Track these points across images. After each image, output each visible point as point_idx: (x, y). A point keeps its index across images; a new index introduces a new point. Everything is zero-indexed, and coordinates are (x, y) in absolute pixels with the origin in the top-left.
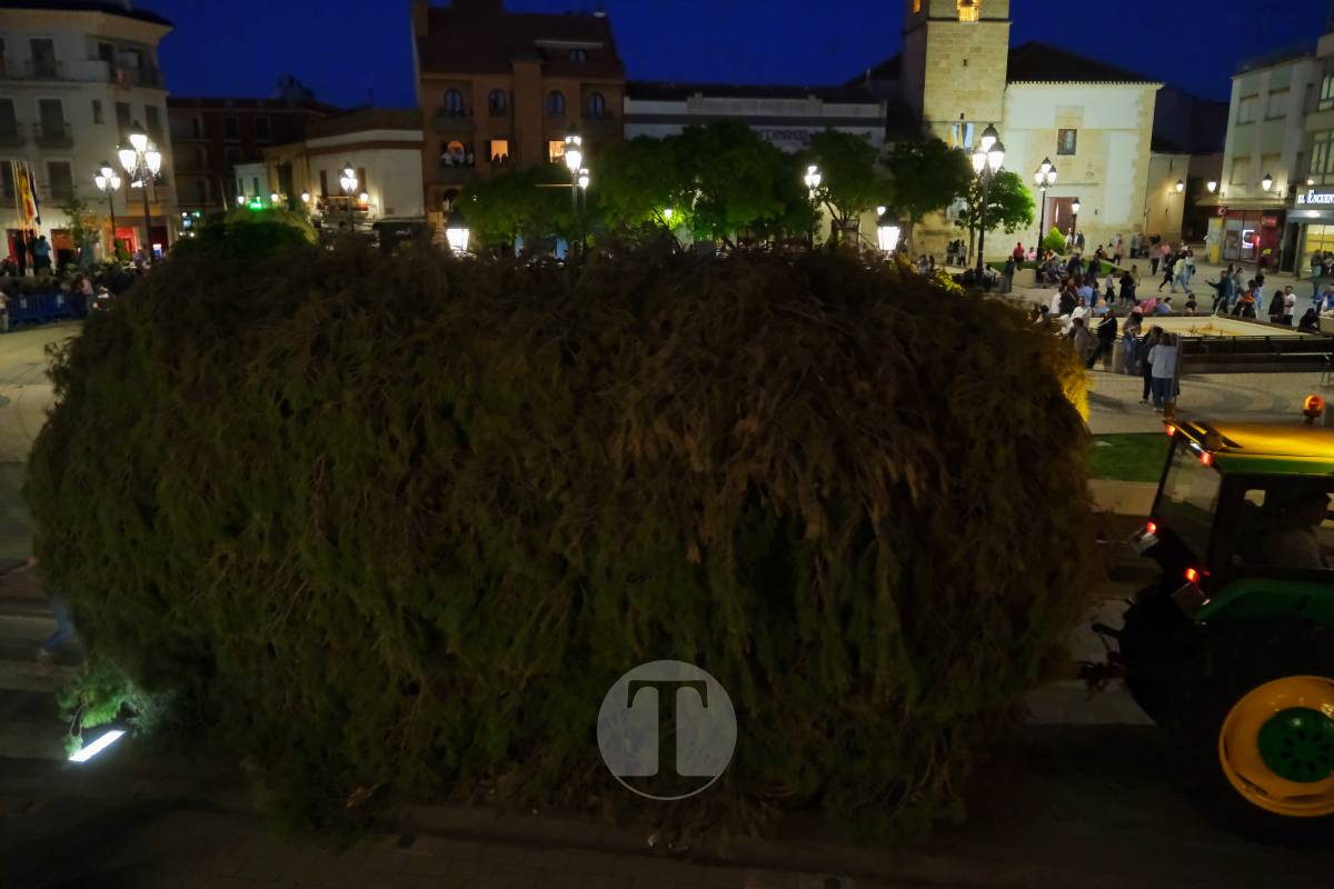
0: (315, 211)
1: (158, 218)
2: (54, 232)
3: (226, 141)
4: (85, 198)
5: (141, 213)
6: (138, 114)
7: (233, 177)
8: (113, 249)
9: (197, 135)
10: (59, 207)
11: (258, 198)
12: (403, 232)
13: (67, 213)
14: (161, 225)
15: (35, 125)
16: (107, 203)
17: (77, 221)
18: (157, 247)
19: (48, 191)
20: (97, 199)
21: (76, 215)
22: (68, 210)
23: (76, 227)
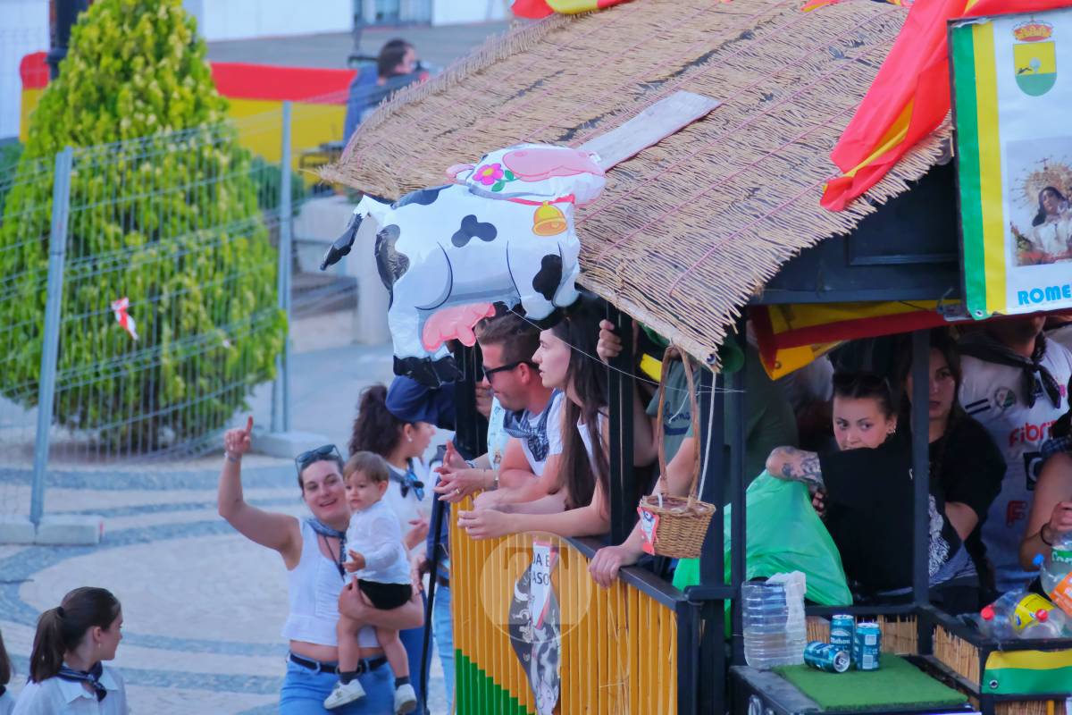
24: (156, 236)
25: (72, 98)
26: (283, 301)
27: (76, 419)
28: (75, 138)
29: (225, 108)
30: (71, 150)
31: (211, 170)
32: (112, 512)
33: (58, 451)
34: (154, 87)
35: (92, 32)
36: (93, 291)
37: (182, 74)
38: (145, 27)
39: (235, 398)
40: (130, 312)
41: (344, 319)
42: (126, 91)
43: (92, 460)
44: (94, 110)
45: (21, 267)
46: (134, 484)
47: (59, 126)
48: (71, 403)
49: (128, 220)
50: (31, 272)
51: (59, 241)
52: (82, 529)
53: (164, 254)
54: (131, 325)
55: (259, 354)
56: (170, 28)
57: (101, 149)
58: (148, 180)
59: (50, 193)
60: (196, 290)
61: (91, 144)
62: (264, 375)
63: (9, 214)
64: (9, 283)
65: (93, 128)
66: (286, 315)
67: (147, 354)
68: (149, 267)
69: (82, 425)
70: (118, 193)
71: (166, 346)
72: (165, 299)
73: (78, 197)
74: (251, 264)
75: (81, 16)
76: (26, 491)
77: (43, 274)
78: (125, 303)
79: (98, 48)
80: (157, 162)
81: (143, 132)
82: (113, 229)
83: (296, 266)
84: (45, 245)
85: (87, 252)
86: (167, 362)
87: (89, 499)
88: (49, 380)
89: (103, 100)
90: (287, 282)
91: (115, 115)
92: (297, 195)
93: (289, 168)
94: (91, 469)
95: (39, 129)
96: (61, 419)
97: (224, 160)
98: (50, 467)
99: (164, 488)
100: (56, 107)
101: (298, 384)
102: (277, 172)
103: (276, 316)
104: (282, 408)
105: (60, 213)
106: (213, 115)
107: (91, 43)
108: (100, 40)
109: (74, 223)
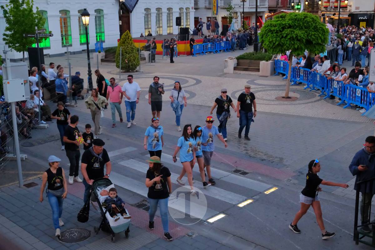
0: (323, 9)
1: (260, 12)
2: (223, 18)
4: (234, 5)
5: (254, 10)
8: (242, 24)
10: (225, 8)
11: (300, 4)
12: (361, 18)
13: (228, 11)
14: (261, 15)
16: (242, 6)
17: (230, 14)
20: (239, 5)
21: (231, 11)
22: (228, 10)
23: (230, 16)
26: (140, 60)
28: (122, 46)
29: (134, 43)
30: (121, 47)
31: (133, 48)
33: (122, 72)
34: (128, 42)
35: (123, 37)
36: (123, 59)
37: (130, 41)
38: (127, 36)
39: (136, 68)
40: (127, 60)
41: (145, 61)
42: (126, 42)
43: (124, 73)
44: (123, 43)
45: (118, 57)
48: (122, 68)
49: (126, 53)
51: (121, 55)
52: (123, 79)
53: (130, 55)
54: (127, 62)
55: (138, 64)
56: (129, 36)
57: (124, 47)
58: (128, 49)
59: (120, 51)
60: (132, 59)
61: (123, 46)
62: (138, 65)
63: (117, 53)
66: (140, 61)
67: (129, 64)
68: (128, 57)
70: (125, 51)
72: (130, 59)
73: (122, 51)
74: (137, 56)
76: (119, 75)
77: (120, 57)
80: (129, 48)
81: (127, 45)
82: (125, 54)
83: (140, 56)
85: (123, 56)
87: (124, 76)
88: (120, 66)
89: (124, 43)
90: (140, 58)
92: (141, 50)
93: (140, 48)
95: (119, 45)
96: (122, 70)
97: (134, 48)
98: (121, 73)
100: (120, 43)
101: (141, 66)
102: (139, 48)
103: (139, 61)
104: (140, 68)
105: (121, 52)
106: (133, 44)
109: (122, 53)
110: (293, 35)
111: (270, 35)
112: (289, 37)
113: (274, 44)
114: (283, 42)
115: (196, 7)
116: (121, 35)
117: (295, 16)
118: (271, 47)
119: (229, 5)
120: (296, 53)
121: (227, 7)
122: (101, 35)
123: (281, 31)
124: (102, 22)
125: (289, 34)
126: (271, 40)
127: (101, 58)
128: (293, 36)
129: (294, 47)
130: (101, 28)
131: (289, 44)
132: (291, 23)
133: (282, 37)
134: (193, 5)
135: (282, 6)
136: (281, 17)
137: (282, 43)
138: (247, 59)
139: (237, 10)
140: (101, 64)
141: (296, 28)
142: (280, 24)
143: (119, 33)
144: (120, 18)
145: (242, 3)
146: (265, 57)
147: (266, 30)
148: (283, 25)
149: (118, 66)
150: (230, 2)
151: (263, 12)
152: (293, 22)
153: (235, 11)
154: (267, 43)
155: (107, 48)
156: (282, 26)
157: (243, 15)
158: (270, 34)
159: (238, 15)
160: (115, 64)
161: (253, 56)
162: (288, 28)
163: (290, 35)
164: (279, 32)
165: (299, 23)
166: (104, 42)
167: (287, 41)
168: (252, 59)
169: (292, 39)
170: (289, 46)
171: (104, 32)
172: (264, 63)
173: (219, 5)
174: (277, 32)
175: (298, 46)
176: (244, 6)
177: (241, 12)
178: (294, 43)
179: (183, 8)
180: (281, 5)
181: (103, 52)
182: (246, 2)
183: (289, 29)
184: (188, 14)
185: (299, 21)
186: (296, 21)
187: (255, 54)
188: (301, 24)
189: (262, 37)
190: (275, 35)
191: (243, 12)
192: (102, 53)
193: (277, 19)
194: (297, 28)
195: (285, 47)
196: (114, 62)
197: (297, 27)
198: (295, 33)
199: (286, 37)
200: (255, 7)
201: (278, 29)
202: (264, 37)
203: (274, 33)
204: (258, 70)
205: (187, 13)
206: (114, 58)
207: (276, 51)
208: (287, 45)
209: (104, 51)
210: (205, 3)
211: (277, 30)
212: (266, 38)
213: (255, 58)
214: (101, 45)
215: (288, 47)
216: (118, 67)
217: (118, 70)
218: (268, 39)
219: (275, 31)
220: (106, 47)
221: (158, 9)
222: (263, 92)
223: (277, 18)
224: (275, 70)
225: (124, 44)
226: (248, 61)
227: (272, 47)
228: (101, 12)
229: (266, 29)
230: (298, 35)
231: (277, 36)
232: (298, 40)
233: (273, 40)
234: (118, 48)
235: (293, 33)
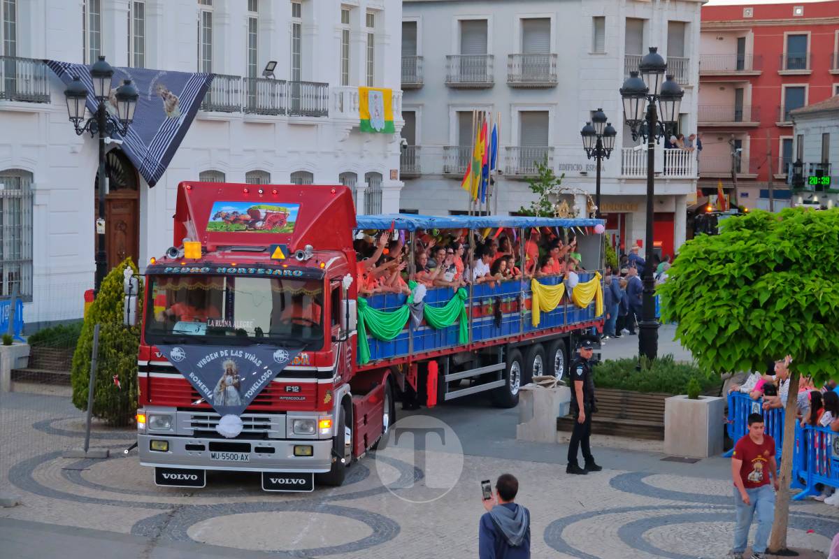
1: (664, 199)
3: (785, 72)
5: (642, 190)
6: (656, 38)
7: (789, 130)
9: (740, 63)
10: (526, 180)
13: (535, 189)
14: (670, 208)
15: (511, 56)
16: (594, 174)
17: (543, 204)
18: (657, 244)
19: (515, 154)
20: (579, 167)
21: (548, 192)
22: (537, 185)
23: (543, 209)
24: (128, 353)
25: (100, 306)
27: (101, 415)
28: (101, 319)
30: (99, 322)
32: (113, 447)
33: (94, 426)
36: (105, 372)
43: (105, 429)
44: (108, 310)
45: (82, 364)
46: (119, 438)
47: (96, 316)
48: (97, 410)
49: (119, 348)
50: (86, 365)
51: (95, 355)
52: (101, 453)
53: (131, 359)
54: (119, 384)
57: (110, 323)
58: (126, 334)
59: (93, 338)
61: (107, 322)
63: (79, 345)
64: (78, 369)
65: (107, 316)
68: (125, 364)
69: (102, 417)
70: (115, 339)
71: (131, 391)
72: (131, 374)
73: (102, 340)
75: (104, 278)
76: (84, 439)
77: (89, 366)
78: (117, 376)
79: (110, 289)
82: (113, 351)
84: (91, 356)
85: (105, 359)
86: (130, 395)
87: (105, 442)
88: (90, 401)
91: (115, 313)
94: (105, 432)
95: (89, 316)
96: (96, 415)
98: (93, 431)
99: (130, 439)
100: (95, 309)
105: (95, 344)
107: (108, 288)
108: (110, 287)
109: (100, 348)
110: (797, 297)
111: (706, 295)
112: (780, 305)
113: (722, 330)
114: (759, 326)
115: (407, 171)
116: (100, 275)
117: (805, 224)
118: (710, 343)
119: (542, 169)
120: (813, 371)
121: (536, 174)
122: (18, 274)
123: (748, 282)
124: (24, 222)
125: (780, 295)
126: (708, 314)
127: (13, 368)
128: (796, 302)
129: (803, 346)
130: (20, 243)
131: (784, 334)
132: (791, 251)
133: (755, 304)
134: (394, 163)
135: (754, 175)
136: (750, 225)
137: (755, 327)
138: (611, 386)
139: (574, 191)
140: (11, 390)
141: (809, 272)
142: (743, 254)
143: (94, 268)
144: (102, 208)
145: (593, 161)
146: (687, 381)
147: (688, 276)
148: (757, 256)
149: (79, 401)
150: (546, 158)
151: (678, 198)
152: (796, 246)
153: (563, 192)
154: (695, 327)
155: (38, 324)
156: (753, 261)
157: (596, 208)
158: (703, 289)
159: (575, 207)
160: (69, 392)
161: (637, 375)
162: (778, 269)
163: (785, 298)
164: (740, 283)
165: (822, 252)
166: (30, 299)
167: (773, 320)
168: (632, 388)
169: (793, 312)
170: (781, 341)
171: (32, 261)
172: (681, 404)
173: (501, 164)
174: (732, 285)
175: (820, 341)
176: (602, 174)
177: (587, 197)
178: (804, 329)
179: (355, 175)
180: (751, 171)
181: (23, 341)
182: (608, 157)
183: (783, 274)
184: (376, 199)
185: (821, 243)
186: (810, 244)
187: (644, 368)
188: (828, 256)
189: (673, 304)
190: (724, 294)
191: (598, 198)
192: (17, 344)
193: (734, 234)
194: (815, 272)
195: (766, 343)
196: (65, 381)
197: (814, 267)
198: (807, 289)
199: (771, 302)
200: (645, 176)
201: (736, 274)
202: (681, 301)
203: (721, 285)
204: (657, 432)
205: (369, 195)
206: (67, 366)
207: (729, 357)
208: (775, 336)
209: (26, 338)
210: (445, 158)
211: (733, 277)
212: (688, 305)
213: (643, 383)
214: (16, 312)
215: (780, 346)
216: (79, 406)
217: (82, 417)
218: (698, 309)
219: (726, 281)
220: (35, 320)
221: (257, 176)
222: (680, 527)
223: (731, 228)
224: (726, 434)
225: (111, 313)
226: (617, 395)
227: (714, 341)
228: (23, 180)
229: (690, 269)
230: (817, 300)
231: (734, 297)
232: (818, 318)
233: (716, 317)
234: (85, 330)
235: (796, 289)
